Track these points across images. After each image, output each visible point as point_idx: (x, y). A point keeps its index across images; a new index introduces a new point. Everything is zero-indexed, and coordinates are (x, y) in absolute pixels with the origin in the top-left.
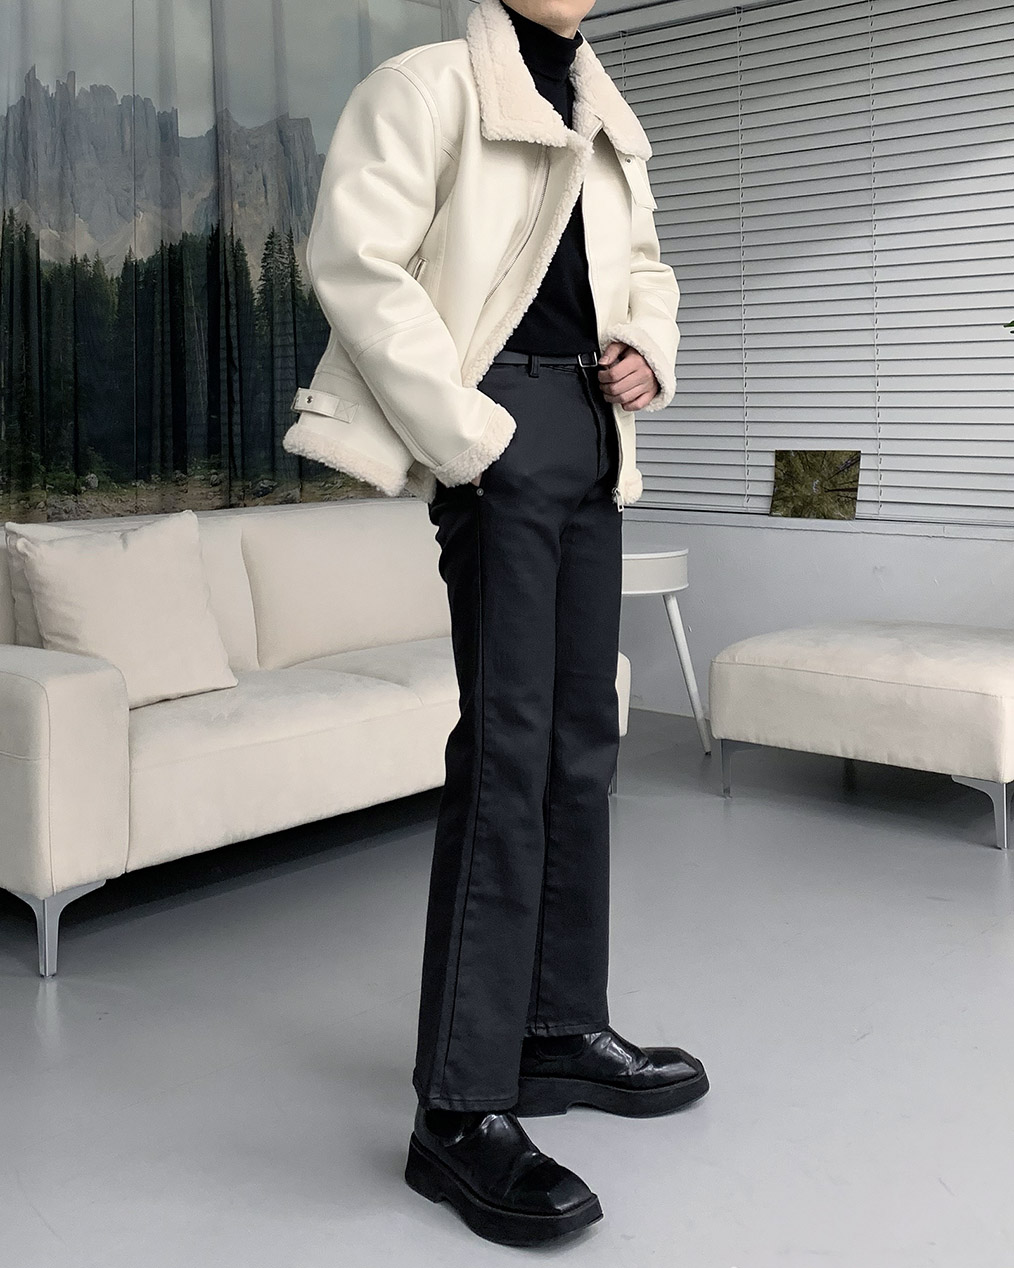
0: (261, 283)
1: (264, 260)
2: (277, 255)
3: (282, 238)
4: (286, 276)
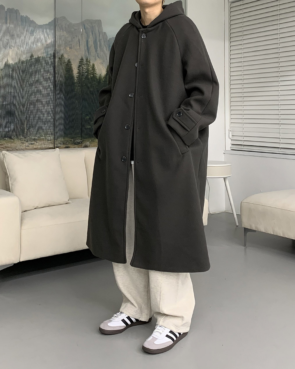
0: (77, 74)
1: (78, 67)
2: (83, 66)
3: (85, 60)
4: (86, 72)
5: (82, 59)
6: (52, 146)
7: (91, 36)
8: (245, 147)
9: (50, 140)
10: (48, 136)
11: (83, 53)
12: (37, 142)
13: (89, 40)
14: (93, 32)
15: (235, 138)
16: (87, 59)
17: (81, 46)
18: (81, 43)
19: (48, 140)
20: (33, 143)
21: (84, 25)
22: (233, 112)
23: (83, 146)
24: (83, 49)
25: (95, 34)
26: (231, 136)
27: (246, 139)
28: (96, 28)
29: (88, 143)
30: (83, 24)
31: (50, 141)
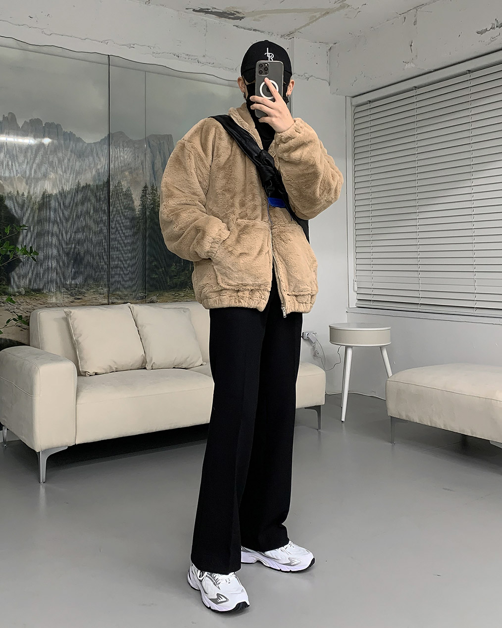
0: (140, 207)
1: (141, 198)
2: (147, 195)
3: (150, 188)
4: (151, 204)
5: (146, 187)
6: (106, 301)
7: (158, 157)
8: (375, 303)
9: (103, 294)
10: (101, 288)
11: (148, 178)
12: (85, 296)
13: (156, 161)
14: (161, 152)
15: (362, 291)
16: (153, 187)
17: (144, 170)
18: (144, 167)
19: (100, 294)
20: (79, 297)
21: (149, 143)
22: (359, 256)
23: (148, 302)
24: (148, 174)
25: (164, 153)
26: (356, 289)
27: (376, 292)
28: (165, 146)
29: (154, 298)
30: (147, 140)
31: (102, 296)
